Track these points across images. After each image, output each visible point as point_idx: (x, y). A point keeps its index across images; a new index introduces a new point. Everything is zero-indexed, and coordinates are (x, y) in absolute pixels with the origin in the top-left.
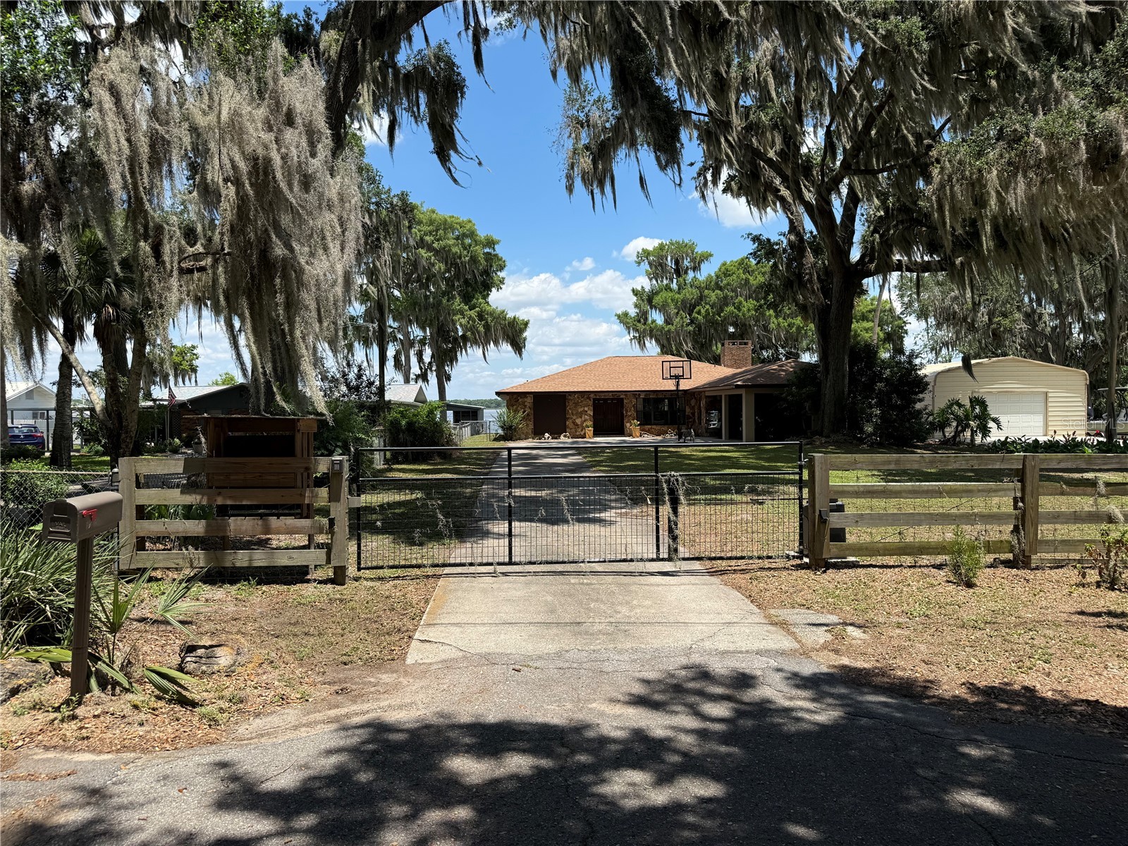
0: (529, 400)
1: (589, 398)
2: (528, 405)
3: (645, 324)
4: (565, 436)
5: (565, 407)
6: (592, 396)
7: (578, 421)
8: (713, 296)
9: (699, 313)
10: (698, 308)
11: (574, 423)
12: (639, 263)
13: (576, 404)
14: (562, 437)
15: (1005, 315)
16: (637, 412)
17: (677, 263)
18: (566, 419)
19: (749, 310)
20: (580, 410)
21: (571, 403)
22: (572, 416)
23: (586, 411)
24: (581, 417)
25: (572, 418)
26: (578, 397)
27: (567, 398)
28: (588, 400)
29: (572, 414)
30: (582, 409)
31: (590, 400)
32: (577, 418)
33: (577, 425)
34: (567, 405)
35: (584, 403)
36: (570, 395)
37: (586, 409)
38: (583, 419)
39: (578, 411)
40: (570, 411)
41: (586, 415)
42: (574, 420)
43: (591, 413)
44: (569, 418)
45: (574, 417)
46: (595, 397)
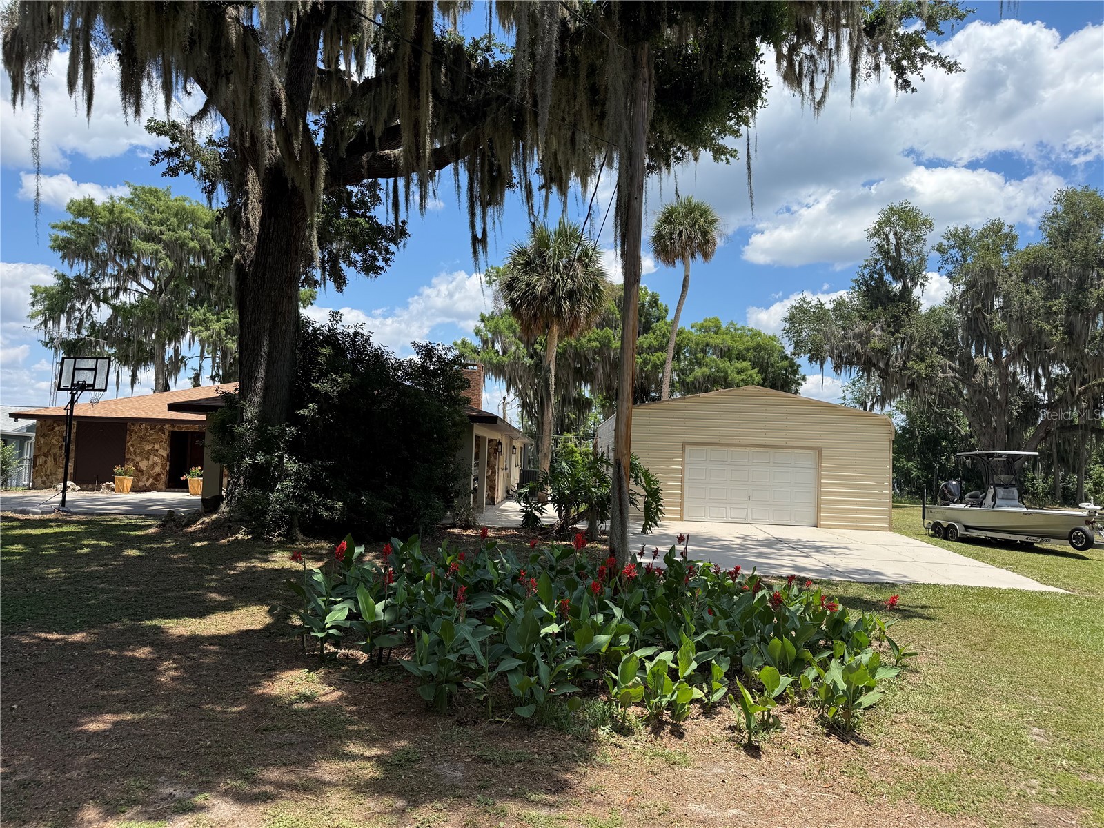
1: (162, 430)
4: (109, 488)
5: (124, 441)
6: (167, 427)
7: (143, 465)
11: (137, 467)
13: (142, 439)
14: (102, 488)
15: (921, 359)
18: (125, 461)
20: (148, 447)
21: (134, 437)
22: (134, 457)
23: (157, 451)
24: (148, 459)
25: (133, 460)
26: (146, 429)
27: (128, 428)
28: (160, 433)
29: (135, 453)
30: (150, 447)
31: (164, 434)
32: (142, 460)
33: (141, 471)
34: (128, 438)
35: (154, 437)
36: (133, 424)
37: (157, 446)
38: (151, 462)
39: (144, 449)
40: (132, 449)
41: (157, 456)
42: (138, 463)
43: (165, 454)
44: (129, 459)
45: (138, 459)
46: (171, 429)
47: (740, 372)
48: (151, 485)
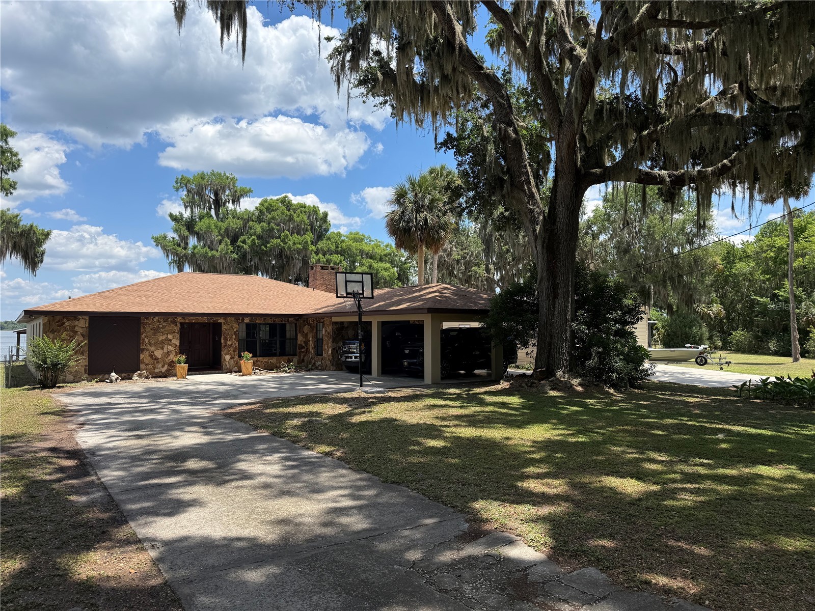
0: (82, 324)
1: (174, 322)
2: (80, 331)
3: (185, 248)
4: (140, 376)
5: (139, 334)
6: (179, 319)
7: (158, 354)
8: (258, 228)
9: (244, 242)
10: (242, 238)
11: (151, 356)
12: (177, 189)
13: (156, 331)
14: (135, 377)
16: (239, 341)
17: (216, 194)
18: (139, 351)
19: (294, 244)
20: (161, 338)
21: (148, 329)
22: (149, 347)
23: (171, 340)
24: (162, 348)
25: (148, 350)
26: (159, 321)
27: (142, 321)
28: (172, 325)
29: (150, 344)
30: (164, 337)
31: (176, 325)
32: (157, 349)
33: (157, 359)
34: (142, 330)
35: (167, 328)
36: (147, 318)
37: (170, 337)
38: (165, 350)
39: (158, 339)
40: (146, 340)
41: (171, 345)
42: (153, 352)
43: (178, 344)
44: (144, 349)
45: (153, 349)
46: (182, 321)
47: (386, 269)
48: (166, 371)
